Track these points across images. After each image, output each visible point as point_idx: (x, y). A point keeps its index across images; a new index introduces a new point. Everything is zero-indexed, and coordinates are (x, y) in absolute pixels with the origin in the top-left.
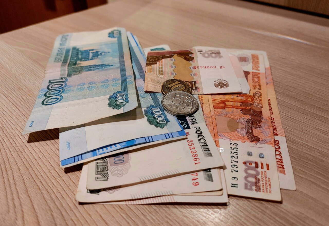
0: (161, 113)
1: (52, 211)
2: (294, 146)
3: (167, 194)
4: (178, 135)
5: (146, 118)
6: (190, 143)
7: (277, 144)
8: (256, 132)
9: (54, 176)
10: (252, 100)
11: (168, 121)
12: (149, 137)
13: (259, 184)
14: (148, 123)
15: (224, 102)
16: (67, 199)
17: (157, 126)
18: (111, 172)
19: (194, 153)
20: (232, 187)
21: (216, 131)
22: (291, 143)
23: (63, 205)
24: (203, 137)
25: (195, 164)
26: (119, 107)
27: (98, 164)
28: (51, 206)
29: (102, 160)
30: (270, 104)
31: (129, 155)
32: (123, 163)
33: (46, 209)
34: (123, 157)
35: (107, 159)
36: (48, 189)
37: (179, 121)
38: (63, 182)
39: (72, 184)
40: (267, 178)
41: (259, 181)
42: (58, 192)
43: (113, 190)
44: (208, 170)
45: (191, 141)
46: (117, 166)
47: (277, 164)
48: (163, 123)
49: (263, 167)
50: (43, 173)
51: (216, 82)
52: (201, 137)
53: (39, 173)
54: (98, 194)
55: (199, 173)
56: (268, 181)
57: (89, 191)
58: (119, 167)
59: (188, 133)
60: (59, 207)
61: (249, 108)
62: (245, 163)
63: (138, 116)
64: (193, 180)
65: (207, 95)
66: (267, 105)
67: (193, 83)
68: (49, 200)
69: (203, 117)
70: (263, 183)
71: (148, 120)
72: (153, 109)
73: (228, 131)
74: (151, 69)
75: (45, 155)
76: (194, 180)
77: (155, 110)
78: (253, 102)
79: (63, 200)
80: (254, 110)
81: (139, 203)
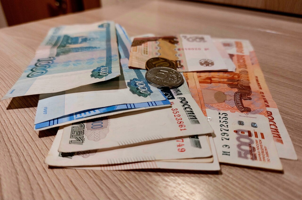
0: (145, 85)
1: (18, 175)
2: (289, 117)
3: (148, 160)
4: (162, 103)
5: (128, 88)
6: (175, 111)
7: (270, 115)
8: (246, 103)
9: (27, 140)
10: (239, 77)
11: (151, 92)
12: (131, 105)
13: (255, 152)
14: (131, 93)
15: (210, 78)
16: (37, 163)
17: (140, 96)
18: (87, 136)
19: (179, 120)
20: (224, 155)
21: (202, 102)
22: (284, 114)
23: (31, 169)
24: (189, 106)
25: (180, 130)
26: (101, 77)
27: (74, 128)
28: (18, 170)
29: (79, 125)
30: (257, 81)
31: (108, 121)
32: (102, 128)
33: (11, 172)
34: (102, 123)
35: (84, 123)
36: (18, 152)
37: (163, 93)
38: (35, 145)
39: (44, 148)
40: (263, 147)
41: (254, 149)
42: (28, 155)
43: (88, 154)
44: (196, 137)
45: (175, 109)
46: (94, 131)
47: (273, 133)
48: (147, 93)
49: (257, 135)
50: (16, 137)
51: (201, 61)
52: (186, 106)
53: (11, 137)
54: (71, 158)
55: (185, 140)
56: (264, 150)
57: (61, 154)
58: (97, 131)
59: (173, 102)
60: (26, 170)
61: (236, 83)
62: (236, 132)
63: (120, 87)
64: (178, 146)
65: (192, 73)
66: (255, 81)
67: (178, 62)
68: (17, 162)
69: (188, 90)
70: (259, 151)
71: (131, 90)
72: (136, 82)
73: (216, 102)
74: (136, 49)
75: (21, 120)
76: (180, 146)
77: (138, 83)
78: (240, 78)
79: (32, 163)
80: (242, 85)
81: (116, 168)
